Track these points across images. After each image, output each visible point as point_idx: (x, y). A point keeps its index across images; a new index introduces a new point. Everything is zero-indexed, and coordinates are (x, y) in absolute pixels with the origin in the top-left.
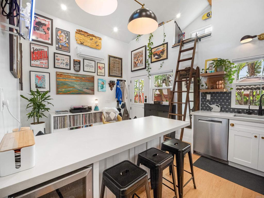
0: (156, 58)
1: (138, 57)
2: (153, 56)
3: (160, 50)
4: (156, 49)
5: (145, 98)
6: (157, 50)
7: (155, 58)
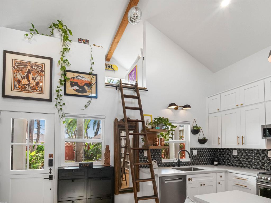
0: (77, 91)
1: (29, 72)
2: (68, 84)
3: (84, 79)
4: (76, 75)
5: (50, 158)
6: (77, 77)
7: (74, 89)
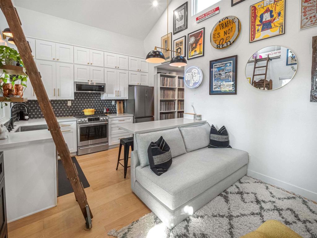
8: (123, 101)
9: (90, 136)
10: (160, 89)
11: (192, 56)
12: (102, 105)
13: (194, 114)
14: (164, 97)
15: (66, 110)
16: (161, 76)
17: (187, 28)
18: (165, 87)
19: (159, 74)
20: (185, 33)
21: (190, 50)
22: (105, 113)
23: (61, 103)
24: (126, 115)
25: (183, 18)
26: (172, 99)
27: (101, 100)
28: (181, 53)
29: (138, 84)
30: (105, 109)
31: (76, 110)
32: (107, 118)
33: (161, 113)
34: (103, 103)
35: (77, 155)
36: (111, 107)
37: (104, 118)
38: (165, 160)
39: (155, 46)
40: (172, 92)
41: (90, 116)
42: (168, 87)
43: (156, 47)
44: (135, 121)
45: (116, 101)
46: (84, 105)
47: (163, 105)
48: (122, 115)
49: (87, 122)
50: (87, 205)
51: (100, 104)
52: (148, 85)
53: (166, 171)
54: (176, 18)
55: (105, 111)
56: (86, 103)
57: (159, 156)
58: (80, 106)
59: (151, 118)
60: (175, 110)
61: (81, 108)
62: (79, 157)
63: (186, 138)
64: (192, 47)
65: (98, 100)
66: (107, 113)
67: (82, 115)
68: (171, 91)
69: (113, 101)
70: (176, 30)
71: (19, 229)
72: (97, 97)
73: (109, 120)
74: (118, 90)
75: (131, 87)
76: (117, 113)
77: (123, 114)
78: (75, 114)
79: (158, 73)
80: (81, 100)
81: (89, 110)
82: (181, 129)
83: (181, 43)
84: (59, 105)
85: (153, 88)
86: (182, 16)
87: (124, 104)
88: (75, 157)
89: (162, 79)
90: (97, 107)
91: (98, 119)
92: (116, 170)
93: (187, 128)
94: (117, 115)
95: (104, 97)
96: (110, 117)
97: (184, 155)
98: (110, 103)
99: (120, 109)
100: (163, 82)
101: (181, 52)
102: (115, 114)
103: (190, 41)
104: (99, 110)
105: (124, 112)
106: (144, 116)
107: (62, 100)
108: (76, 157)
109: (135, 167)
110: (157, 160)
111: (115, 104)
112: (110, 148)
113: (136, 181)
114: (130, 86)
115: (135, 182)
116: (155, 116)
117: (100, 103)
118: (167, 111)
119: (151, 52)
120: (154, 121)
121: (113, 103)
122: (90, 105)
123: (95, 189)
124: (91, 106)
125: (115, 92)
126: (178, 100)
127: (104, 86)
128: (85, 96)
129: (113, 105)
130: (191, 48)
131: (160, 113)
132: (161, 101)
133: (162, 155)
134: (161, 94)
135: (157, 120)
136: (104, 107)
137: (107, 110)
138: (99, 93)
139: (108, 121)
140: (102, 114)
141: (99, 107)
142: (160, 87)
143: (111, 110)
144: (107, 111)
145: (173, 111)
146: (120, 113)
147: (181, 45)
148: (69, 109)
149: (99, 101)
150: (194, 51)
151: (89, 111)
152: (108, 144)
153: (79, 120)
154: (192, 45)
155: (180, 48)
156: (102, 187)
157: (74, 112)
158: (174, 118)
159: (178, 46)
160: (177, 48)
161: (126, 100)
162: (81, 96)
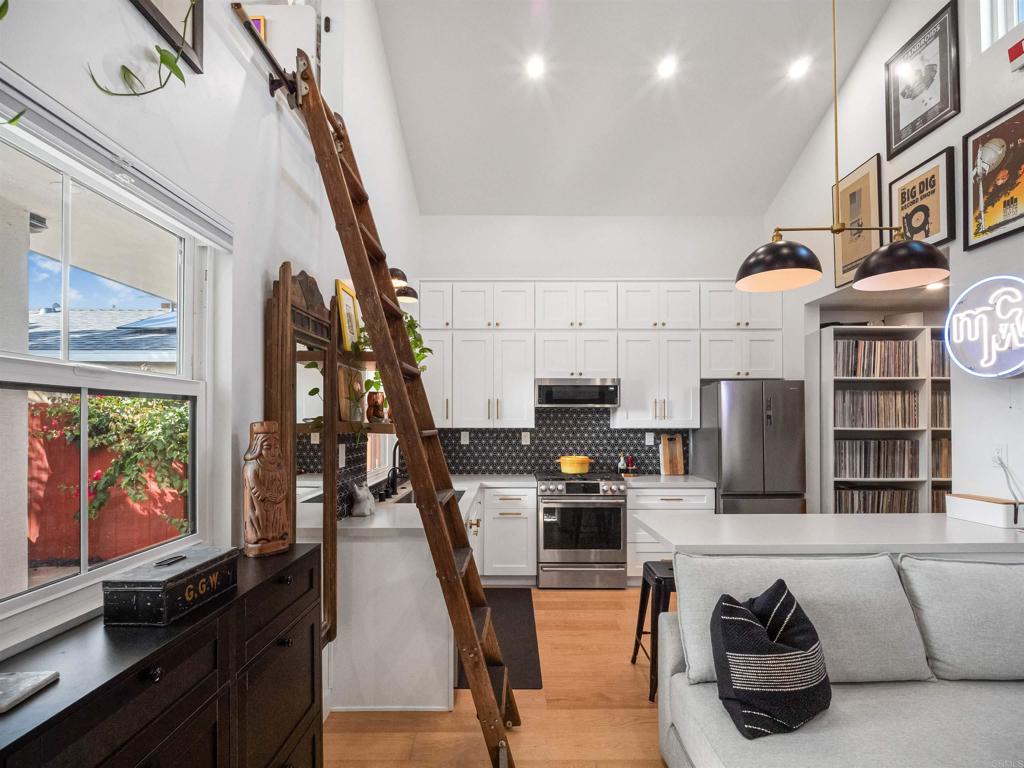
8: (684, 433)
9: (581, 536)
10: (836, 389)
11: (991, 229)
12: (613, 446)
13: (1013, 500)
14: (854, 422)
15: (518, 457)
16: (838, 335)
17: (957, 108)
18: (859, 377)
19: (829, 331)
20: (950, 135)
21: (976, 206)
22: (622, 471)
23: (507, 437)
24: (692, 481)
25: (937, 77)
26: (901, 428)
27: (610, 431)
28: (931, 227)
29: (739, 373)
30: (622, 459)
31: (540, 457)
32: (622, 487)
33: (839, 486)
34: (616, 440)
35: (537, 586)
36: (640, 452)
37: (614, 487)
38: (783, 683)
39: (775, 227)
40: (899, 398)
41: (575, 475)
42: (877, 377)
43: (778, 230)
44: (722, 506)
45: (658, 433)
46: (563, 444)
47: (852, 453)
48: (680, 481)
49: (564, 493)
50: (504, 744)
51: (609, 444)
52: (779, 376)
53: (787, 730)
54: (896, 89)
55: (622, 464)
56: (568, 438)
57: (752, 657)
58: (552, 446)
59: (794, 500)
60: (917, 475)
61: (555, 452)
62: (541, 592)
63: (932, 612)
64: (991, 190)
65: (601, 431)
66: (626, 471)
67: (554, 474)
68: (891, 392)
69: (647, 434)
70: (898, 139)
71: (371, 734)
72: (598, 420)
73: (630, 493)
74: (662, 398)
75: (708, 385)
76: (662, 472)
77: (682, 478)
78: (541, 469)
79: (823, 326)
80: (556, 430)
81: (575, 458)
82: (906, 563)
83: (929, 184)
84: (503, 442)
85: (801, 384)
86: (931, 68)
87: (685, 444)
88: (530, 590)
89: (847, 348)
90: (599, 451)
91: (595, 488)
92: (629, 662)
93: (944, 564)
94: (662, 478)
95: (620, 420)
96: (634, 484)
97: (918, 688)
98: (639, 439)
99: (671, 461)
100: (852, 359)
101: (926, 222)
102: (654, 476)
103: (974, 166)
104: (605, 459)
105: (686, 472)
106: (759, 489)
107: (510, 430)
108: (534, 591)
109: (668, 673)
110: (748, 671)
111: (657, 445)
112: (630, 583)
113: (673, 725)
114: (704, 382)
115: (668, 728)
116: (812, 495)
117: (609, 439)
118: (872, 479)
119: (761, 250)
120: (805, 512)
121: (649, 440)
122: (579, 444)
123: (553, 702)
124: (582, 446)
125: (651, 405)
126: (933, 432)
127: (616, 387)
128: (566, 419)
129: (650, 447)
130: (985, 193)
131: (835, 482)
132: (839, 436)
133: (769, 659)
134: (839, 409)
135: (821, 512)
136: (620, 450)
137: (629, 462)
138: (606, 408)
139: (625, 497)
140: (615, 474)
141: (605, 450)
142: (836, 382)
143: (643, 463)
144: (628, 465)
145: (907, 479)
146: (673, 472)
147: (925, 196)
148: (525, 454)
149: (604, 433)
150: (1000, 204)
151: (572, 463)
152: (625, 572)
153: (543, 487)
154: (988, 178)
155: (925, 209)
156: (577, 702)
157: (536, 464)
158: (912, 508)
159: (913, 203)
160: (909, 210)
161: (694, 430)
162: (556, 418)
